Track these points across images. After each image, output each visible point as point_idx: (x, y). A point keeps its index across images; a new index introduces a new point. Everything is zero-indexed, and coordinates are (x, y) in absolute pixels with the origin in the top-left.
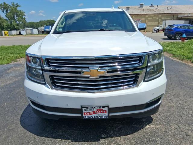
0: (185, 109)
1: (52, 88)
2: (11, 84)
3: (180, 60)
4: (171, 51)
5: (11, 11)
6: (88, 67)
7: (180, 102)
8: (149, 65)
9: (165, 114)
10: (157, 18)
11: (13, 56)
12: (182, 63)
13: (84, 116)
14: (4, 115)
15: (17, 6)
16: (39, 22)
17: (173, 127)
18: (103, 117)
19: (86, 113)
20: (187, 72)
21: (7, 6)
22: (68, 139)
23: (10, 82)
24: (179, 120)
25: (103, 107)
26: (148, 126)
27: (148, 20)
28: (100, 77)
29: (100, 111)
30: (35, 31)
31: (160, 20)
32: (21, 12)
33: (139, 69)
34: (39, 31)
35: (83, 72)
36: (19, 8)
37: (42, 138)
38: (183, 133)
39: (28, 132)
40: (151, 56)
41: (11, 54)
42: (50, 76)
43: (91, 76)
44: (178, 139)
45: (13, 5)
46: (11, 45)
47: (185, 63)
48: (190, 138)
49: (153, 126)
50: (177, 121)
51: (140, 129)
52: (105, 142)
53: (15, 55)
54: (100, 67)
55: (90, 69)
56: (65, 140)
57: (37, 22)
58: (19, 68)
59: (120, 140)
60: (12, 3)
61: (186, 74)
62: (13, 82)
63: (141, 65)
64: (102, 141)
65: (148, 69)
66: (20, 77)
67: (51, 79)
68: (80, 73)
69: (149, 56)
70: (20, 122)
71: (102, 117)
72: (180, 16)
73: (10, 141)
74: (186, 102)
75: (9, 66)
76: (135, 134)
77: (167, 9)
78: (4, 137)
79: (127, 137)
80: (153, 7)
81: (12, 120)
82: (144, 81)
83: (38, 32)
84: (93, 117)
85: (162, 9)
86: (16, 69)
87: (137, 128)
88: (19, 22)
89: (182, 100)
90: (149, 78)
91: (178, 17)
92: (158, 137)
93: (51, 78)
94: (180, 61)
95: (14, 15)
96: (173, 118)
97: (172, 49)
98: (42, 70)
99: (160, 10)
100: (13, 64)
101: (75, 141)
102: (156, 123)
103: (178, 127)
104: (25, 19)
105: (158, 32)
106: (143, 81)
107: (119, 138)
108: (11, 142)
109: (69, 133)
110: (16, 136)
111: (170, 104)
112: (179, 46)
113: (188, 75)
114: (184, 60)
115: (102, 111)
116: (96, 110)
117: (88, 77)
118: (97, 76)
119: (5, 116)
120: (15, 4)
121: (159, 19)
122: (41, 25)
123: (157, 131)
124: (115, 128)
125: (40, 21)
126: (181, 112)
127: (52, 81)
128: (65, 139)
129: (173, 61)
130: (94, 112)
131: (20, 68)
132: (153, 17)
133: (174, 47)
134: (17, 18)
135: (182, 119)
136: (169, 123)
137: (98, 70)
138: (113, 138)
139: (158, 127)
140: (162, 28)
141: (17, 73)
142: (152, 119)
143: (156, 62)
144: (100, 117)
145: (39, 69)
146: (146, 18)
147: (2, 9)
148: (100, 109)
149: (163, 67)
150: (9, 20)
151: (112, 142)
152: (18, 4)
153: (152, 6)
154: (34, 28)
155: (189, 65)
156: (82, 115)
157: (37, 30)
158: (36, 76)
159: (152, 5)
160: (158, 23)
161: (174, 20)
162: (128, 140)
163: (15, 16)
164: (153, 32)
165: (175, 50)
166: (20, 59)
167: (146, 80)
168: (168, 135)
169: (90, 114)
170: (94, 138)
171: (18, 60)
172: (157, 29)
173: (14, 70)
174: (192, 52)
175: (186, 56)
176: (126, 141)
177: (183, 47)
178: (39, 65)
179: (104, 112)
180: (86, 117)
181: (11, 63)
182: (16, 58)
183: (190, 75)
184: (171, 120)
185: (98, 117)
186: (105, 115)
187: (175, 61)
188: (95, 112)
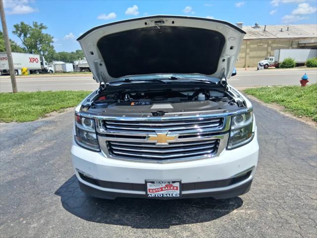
0: (291, 190)
1: (109, 157)
2: (42, 151)
3: (295, 116)
4: (283, 101)
5: (32, 35)
6: (154, 131)
7: (285, 179)
8: (233, 128)
9: (261, 195)
10: (266, 46)
11: (40, 108)
12: (298, 121)
13: (148, 193)
14: (38, 194)
15: (42, 27)
16: (75, 52)
17: (270, 213)
18: (174, 195)
19: (152, 190)
20: (303, 136)
21: (26, 27)
22: (127, 225)
23: (41, 148)
24: (280, 203)
25: (174, 182)
26: (235, 211)
27: (250, 48)
28: (170, 144)
29: (170, 188)
30: (69, 67)
31: (270, 49)
32: (47, 37)
33: (218, 134)
34: (76, 67)
35: (149, 137)
36: (44, 31)
37: (94, 223)
38: (282, 220)
39: (73, 215)
40: (235, 117)
41: (36, 105)
42: (107, 142)
43: (158, 142)
44: (275, 227)
45: (36, 26)
46: (35, 91)
47: (302, 121)
48: (291, 226)
49: (242, 211)
50: (276, 204)
51: (224, 215)
52: (176, 230)
53: (43, 107)
54: (170, 131)
55: (157, 133)
56: (123, 227)
57: (73, 53)
58: (50, 128)
59: (196, 227)
60: (33, 23)
61: (300, 138)
62: (44, 149)
63: (221, 128)
64: (173, 228)
65: (232, 134)
66: (54, 141)
67: (107, 145)
68: (144, 138)
69: (232, 117)
70: (61, 204)
71: (172, 195)
72: (302, 42)
73: (51, 227)
74: (294, 179)
75: (35, 124)
76: (217, 221)
77: (281, 31)
78: (42, 222)
79: (206, 224)
80: (259, 27)
81: (50, 201)
82: (227, 149)
83: (74, 68)
84: (160, 195)
85: (274, 31)
86: (47, 128)
87: (221, 213)
88: (43, 52)
89: (288, 176)
90: (233, 145)
91: (299, 44)
92: (247, 224)
93: (107, 143)
94: (295, 118)
95: (36, 42)
96: (271, 201)
97: (285, 98)
98: (97, 133)
99: (269, 33)
100: (41, 121)
101: (137, 228)
102: (247, 207)
103: (277, 213)
104: (53, 47)
105: (267, 68)
106: (225, 149)
107: (195, 224)
108: (53, 228)
109: (128, 218)
110: (58, 221)
111: (270, 182)
112: (297, 94)
113: (303, 140)
114: (301, 116)
115: (172, 188)
116: (164, 185)
117: (154, 144)
118: (166, 142)
119: (40, 196)
120: (39, 24)
121: (268, 46)
122: (79, 57)
123: (247, 217)
124: (191, 213)
125: (77, 51)
126: (284, 194)
127: (109, 148)
128: (124, 225)
129: (284, 117)
130: (161, 188)
131: (53, 128)
132: (259, 44)
133: (288, 95)
134: (41, 46)
135: (285, 202)
136: (266, 207)
137: (167, 134)
138: (187, 225)
139: (249, 212)
140: (273, 61)
141: (48, 134)
142: (242, 202)
143: (242, 124)
144: (170, 195)
145: (93, 133)
146: (247, 45)
147: (19, 32)
148: (170, 184)
149: (253, 131)
150: (28, 49)
151: (186, 229)
152: (43, 25)
153: (256, 26)
154: (68, 62)
155: (308, 125)
156: (147, 193)
157: (71, 65)
158: (88, 140)
159: (256, 24)
160: (268, 53)
161: (293, 48)
162: (207, 227)
163: (38, 43)
164: (258, 69)
165: (290, 100)
166: (51, 113)
167: (229, 147)
168: (262, 222)
169: (156, 192)
170: (161, 225)
171: (47, 115)
172: (265, 63)
173: (43, 131)
174: (315, 104)
175: (304, 110)
176: (205, 229)
177: (301, 96)
178: (93, 127)
179: (175, 188)
180: (151, 195)
181: (37, 120)
182: (45, 111)
183: (307, 139)
184: (268, 203)
185: (167, 194)
186: (176, 193)
187: (287, 117)
188: (164, 189)
